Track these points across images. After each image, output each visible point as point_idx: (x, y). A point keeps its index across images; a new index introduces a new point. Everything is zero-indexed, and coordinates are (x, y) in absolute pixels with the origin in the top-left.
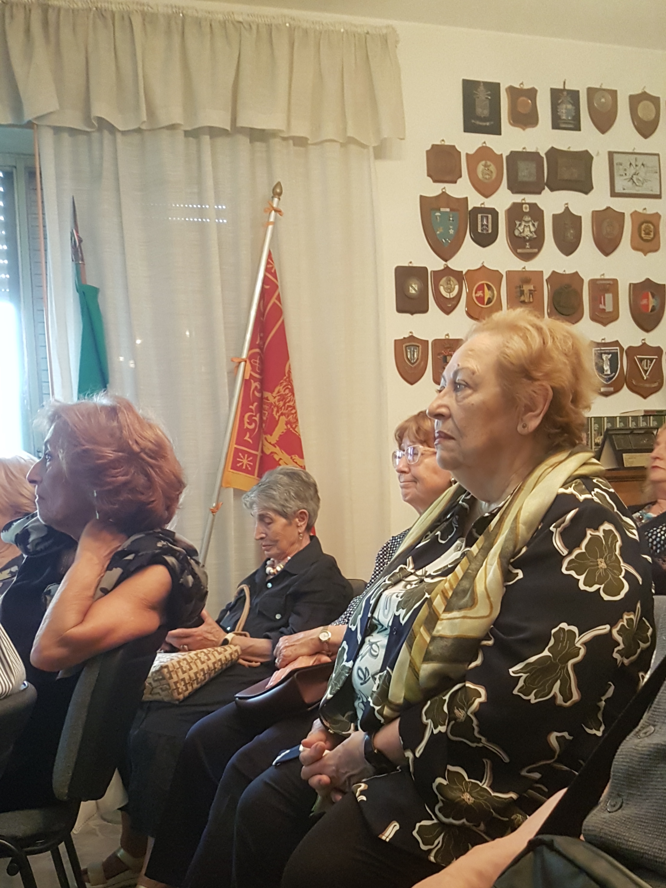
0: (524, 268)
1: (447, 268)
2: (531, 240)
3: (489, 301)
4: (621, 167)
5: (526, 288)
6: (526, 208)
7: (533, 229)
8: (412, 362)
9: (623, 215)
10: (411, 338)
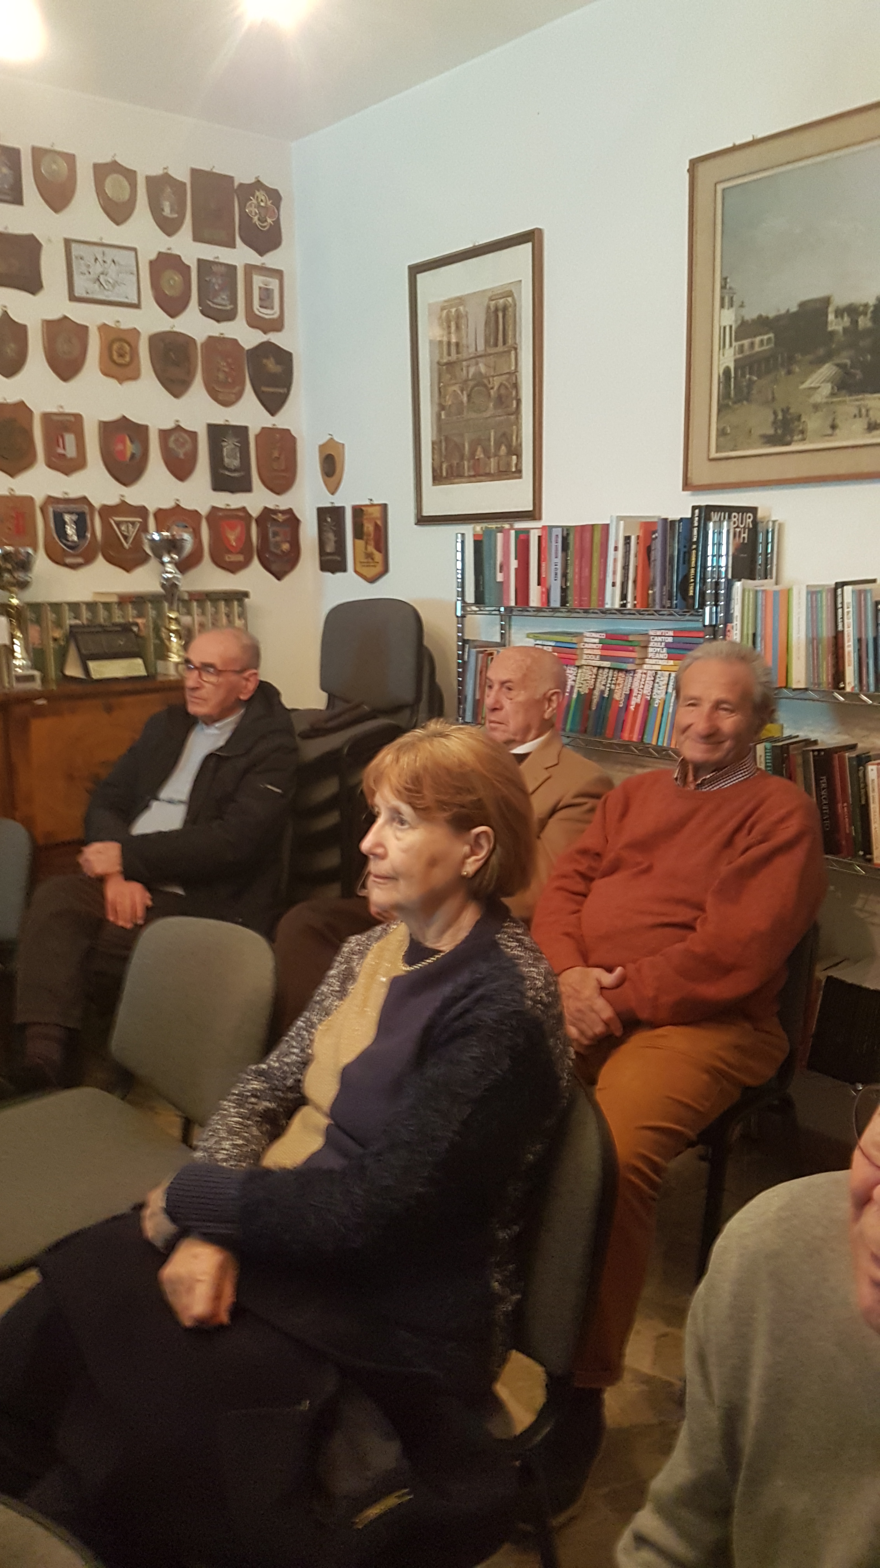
4: (82, 262)
9: (85, 329)
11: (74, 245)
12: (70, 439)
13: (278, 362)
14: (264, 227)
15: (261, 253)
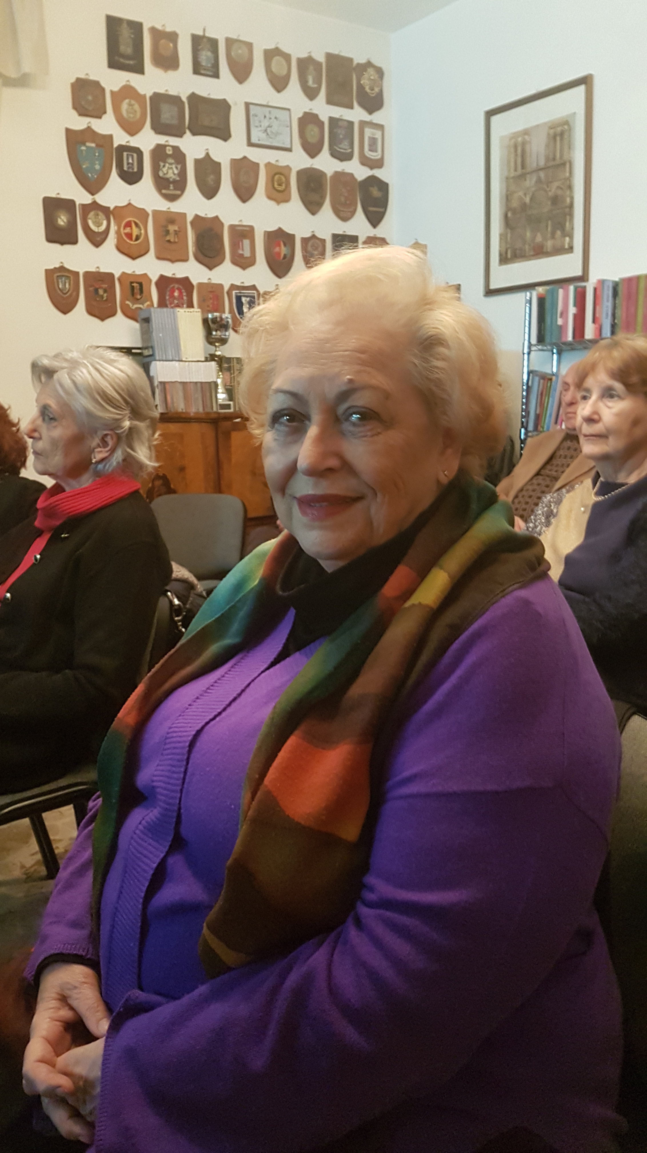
0: (169, 208)
1: (95, 203)
2: (174, 182)
3: (137, 238)
4: (256, 118)
5: (172, 228)
6: (169, 150)
7: (176, 172)
8: (64, 292)
9: (257, 165)
10: (62, 269)
11: (251, 107)
12: (246, 242)
13: (380, 190)
14: (373, 94)
15: (370, 112)
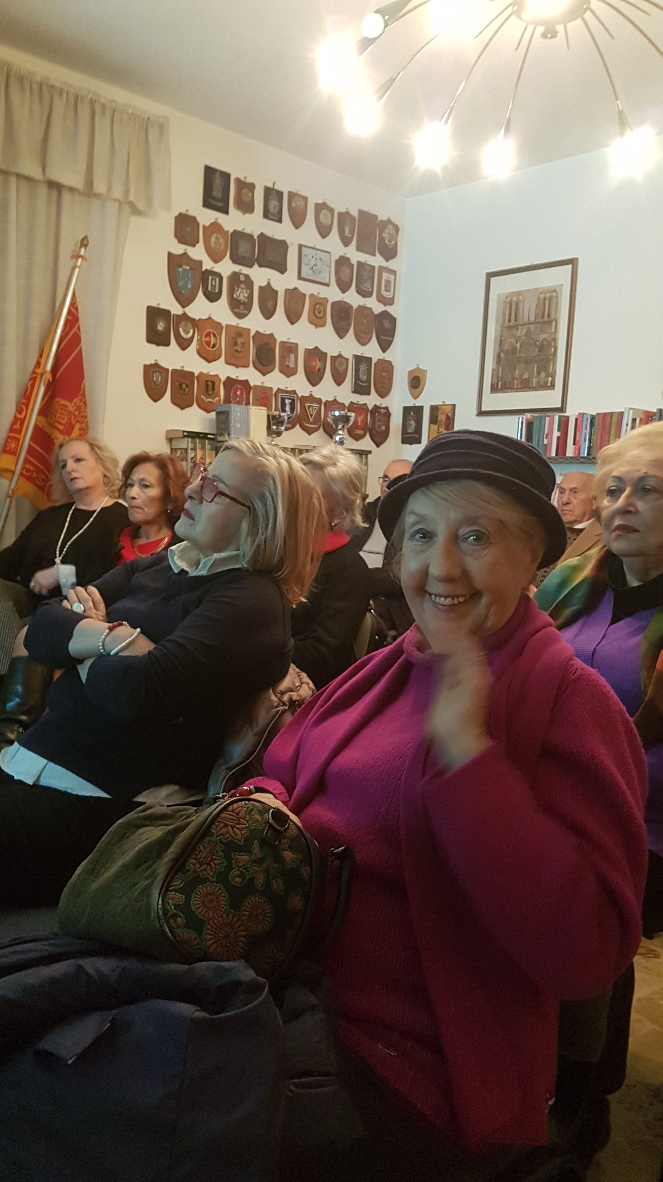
0: (238, 324)
1: (185, 314)
2: (244, 303)
3: (214, 346)
4: (306, 258)
5: (240, 340)
6: (242, 278)
7: (246, 295)
8: (156, 384)
9: (305, 295)
10: (156, 365)
11: (303, 249)
12: (292, 356)
13: (390, 323)
14: (390, 245)
15: (387, 260)
